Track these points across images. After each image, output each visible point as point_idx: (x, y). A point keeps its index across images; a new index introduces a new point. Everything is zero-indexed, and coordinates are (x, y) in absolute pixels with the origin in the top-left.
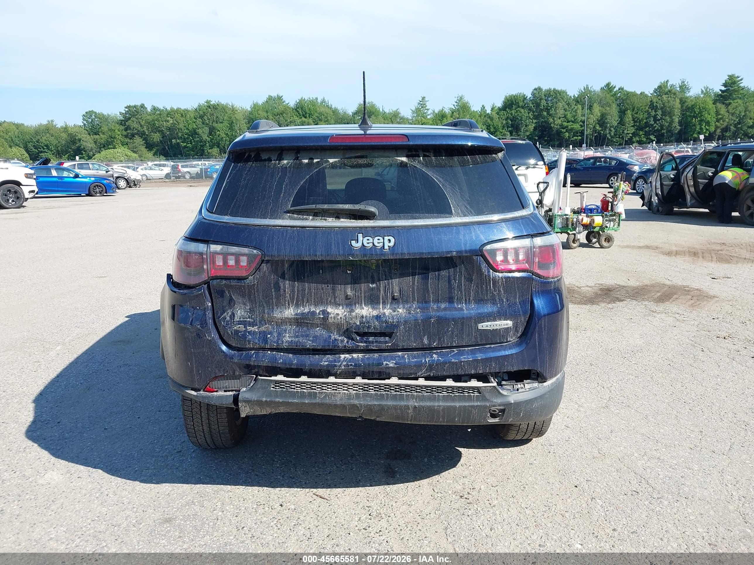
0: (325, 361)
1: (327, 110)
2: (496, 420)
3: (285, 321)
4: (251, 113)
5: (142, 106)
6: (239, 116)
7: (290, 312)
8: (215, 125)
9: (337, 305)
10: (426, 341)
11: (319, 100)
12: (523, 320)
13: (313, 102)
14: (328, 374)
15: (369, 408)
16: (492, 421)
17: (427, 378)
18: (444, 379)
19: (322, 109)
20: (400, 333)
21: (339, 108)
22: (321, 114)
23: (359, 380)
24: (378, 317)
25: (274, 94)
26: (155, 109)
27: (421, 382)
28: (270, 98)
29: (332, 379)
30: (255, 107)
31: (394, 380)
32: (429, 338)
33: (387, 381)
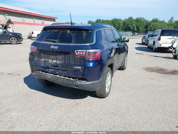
0: (47, 70)
1: (144, 20)
2: (77, 88)
3: (42, 61)
4: (124, 21)
5: (100, 19)
6: (121, 22)
7: (43, 60)
8: (115, 24)
9: (51, 59)
10: (64, 69)
11: (142, 18)
12: (83, 67)
13: (141, 18)
14: (48, 72)
15: (53, 80)
16: (76, 87)
17: (63, 77)
18: (66, 77)
19: (142, 20)
20: (59, 66)
21: (147, 20)
22: (142, 21)
23: (52, 75)
24: (56, 63)
25: (131, 17)
26: (103, 20)
27: (62, 77)
28: (130, 17)
29: (48, 74)
30: (126, 20)
31: (58, 76)
32: (65, 68)
33: (56, 76)
